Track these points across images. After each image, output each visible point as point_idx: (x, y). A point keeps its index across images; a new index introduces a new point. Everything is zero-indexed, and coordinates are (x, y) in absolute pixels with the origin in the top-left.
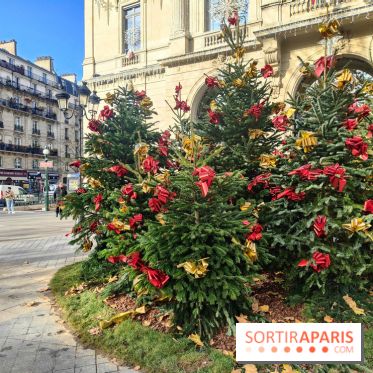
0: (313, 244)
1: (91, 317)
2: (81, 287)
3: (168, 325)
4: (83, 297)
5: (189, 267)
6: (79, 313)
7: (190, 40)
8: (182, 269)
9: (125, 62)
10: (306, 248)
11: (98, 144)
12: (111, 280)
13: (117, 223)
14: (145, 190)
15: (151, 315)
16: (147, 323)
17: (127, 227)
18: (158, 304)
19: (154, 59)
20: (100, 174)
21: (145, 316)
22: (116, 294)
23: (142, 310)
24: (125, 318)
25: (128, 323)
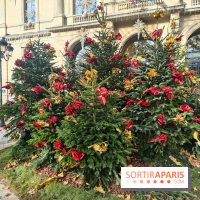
0: (157, 130)
1: (27, 182)
2: (14, 164)
3: (80, 182)
4: (18, 170)
5: (97, 147)
6: (18, 181)
7: (65, 19)
8: (92, 149)
9: (26, 28)
10: (153, 132)
11: (22, 75)
12: (33, 157)
13: (40, 122)
14: (57, 102)
15: (68, 178)
16: (66, 183)
17: (47, 125)
18: (70, 170)
19: (43, 27)
20: (24, 93)
21: (64, 178)
22: (41, 166)
23: (61, 175)
24: (51, 181)
25: (54, 184)
